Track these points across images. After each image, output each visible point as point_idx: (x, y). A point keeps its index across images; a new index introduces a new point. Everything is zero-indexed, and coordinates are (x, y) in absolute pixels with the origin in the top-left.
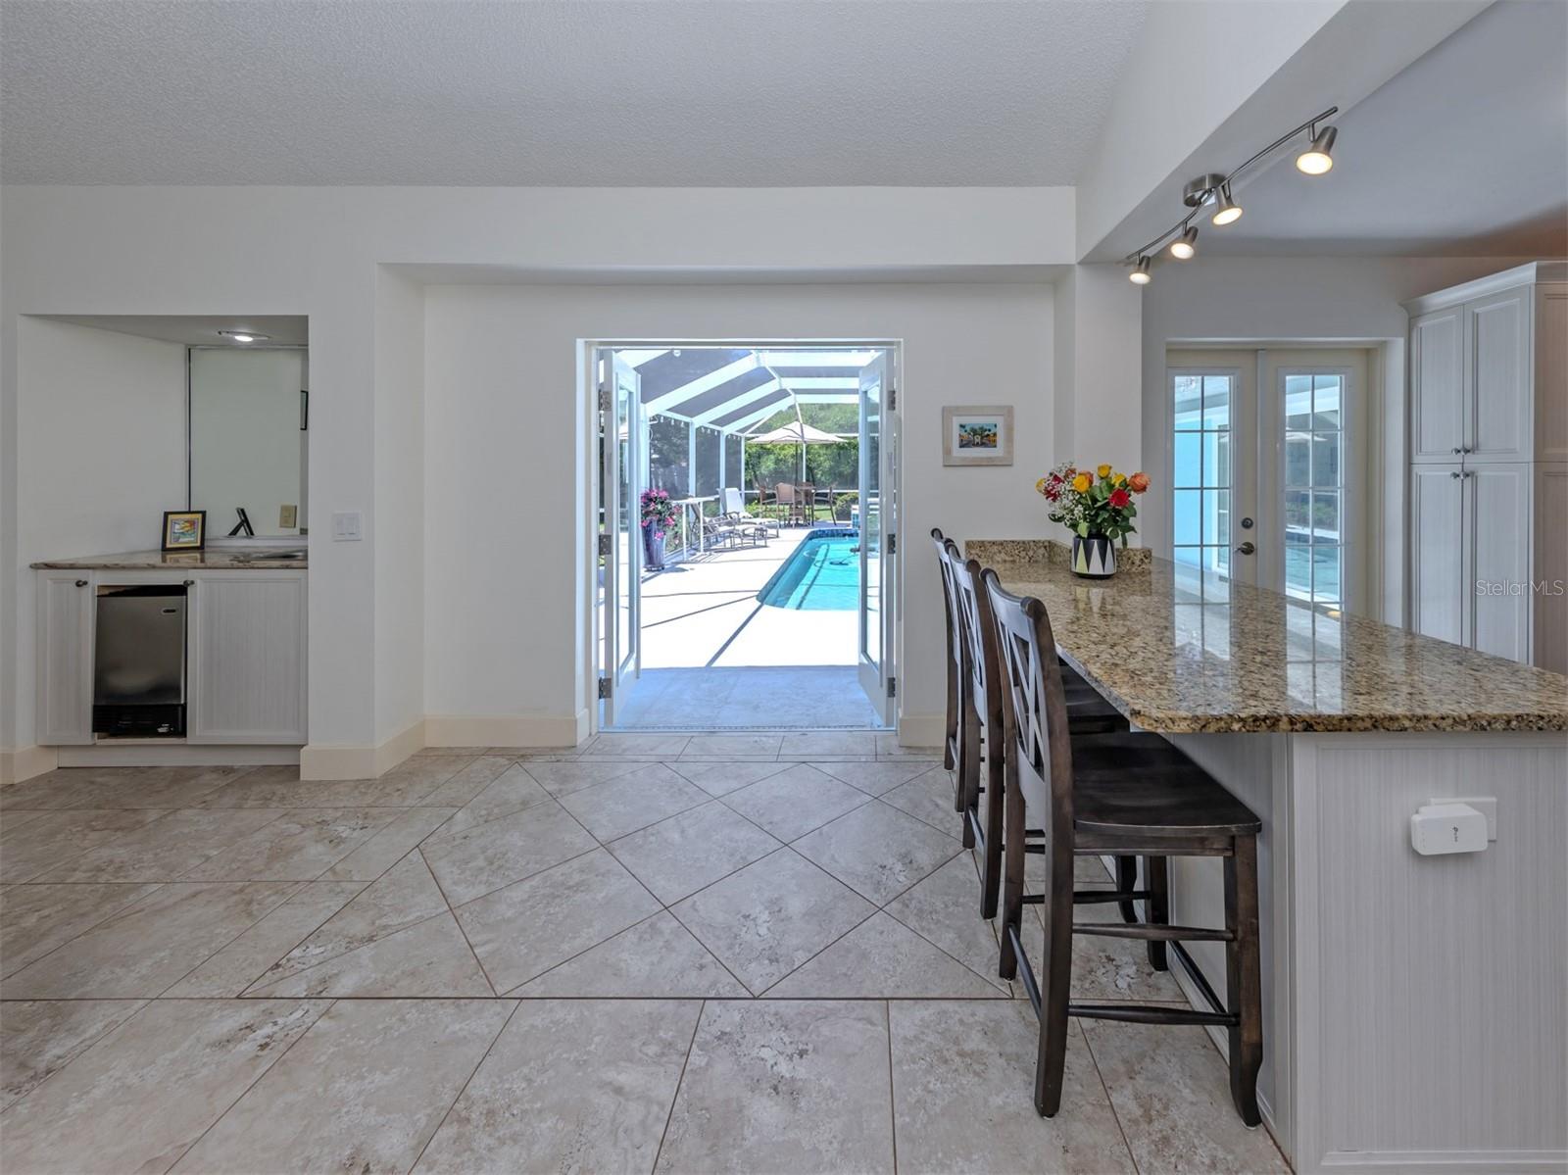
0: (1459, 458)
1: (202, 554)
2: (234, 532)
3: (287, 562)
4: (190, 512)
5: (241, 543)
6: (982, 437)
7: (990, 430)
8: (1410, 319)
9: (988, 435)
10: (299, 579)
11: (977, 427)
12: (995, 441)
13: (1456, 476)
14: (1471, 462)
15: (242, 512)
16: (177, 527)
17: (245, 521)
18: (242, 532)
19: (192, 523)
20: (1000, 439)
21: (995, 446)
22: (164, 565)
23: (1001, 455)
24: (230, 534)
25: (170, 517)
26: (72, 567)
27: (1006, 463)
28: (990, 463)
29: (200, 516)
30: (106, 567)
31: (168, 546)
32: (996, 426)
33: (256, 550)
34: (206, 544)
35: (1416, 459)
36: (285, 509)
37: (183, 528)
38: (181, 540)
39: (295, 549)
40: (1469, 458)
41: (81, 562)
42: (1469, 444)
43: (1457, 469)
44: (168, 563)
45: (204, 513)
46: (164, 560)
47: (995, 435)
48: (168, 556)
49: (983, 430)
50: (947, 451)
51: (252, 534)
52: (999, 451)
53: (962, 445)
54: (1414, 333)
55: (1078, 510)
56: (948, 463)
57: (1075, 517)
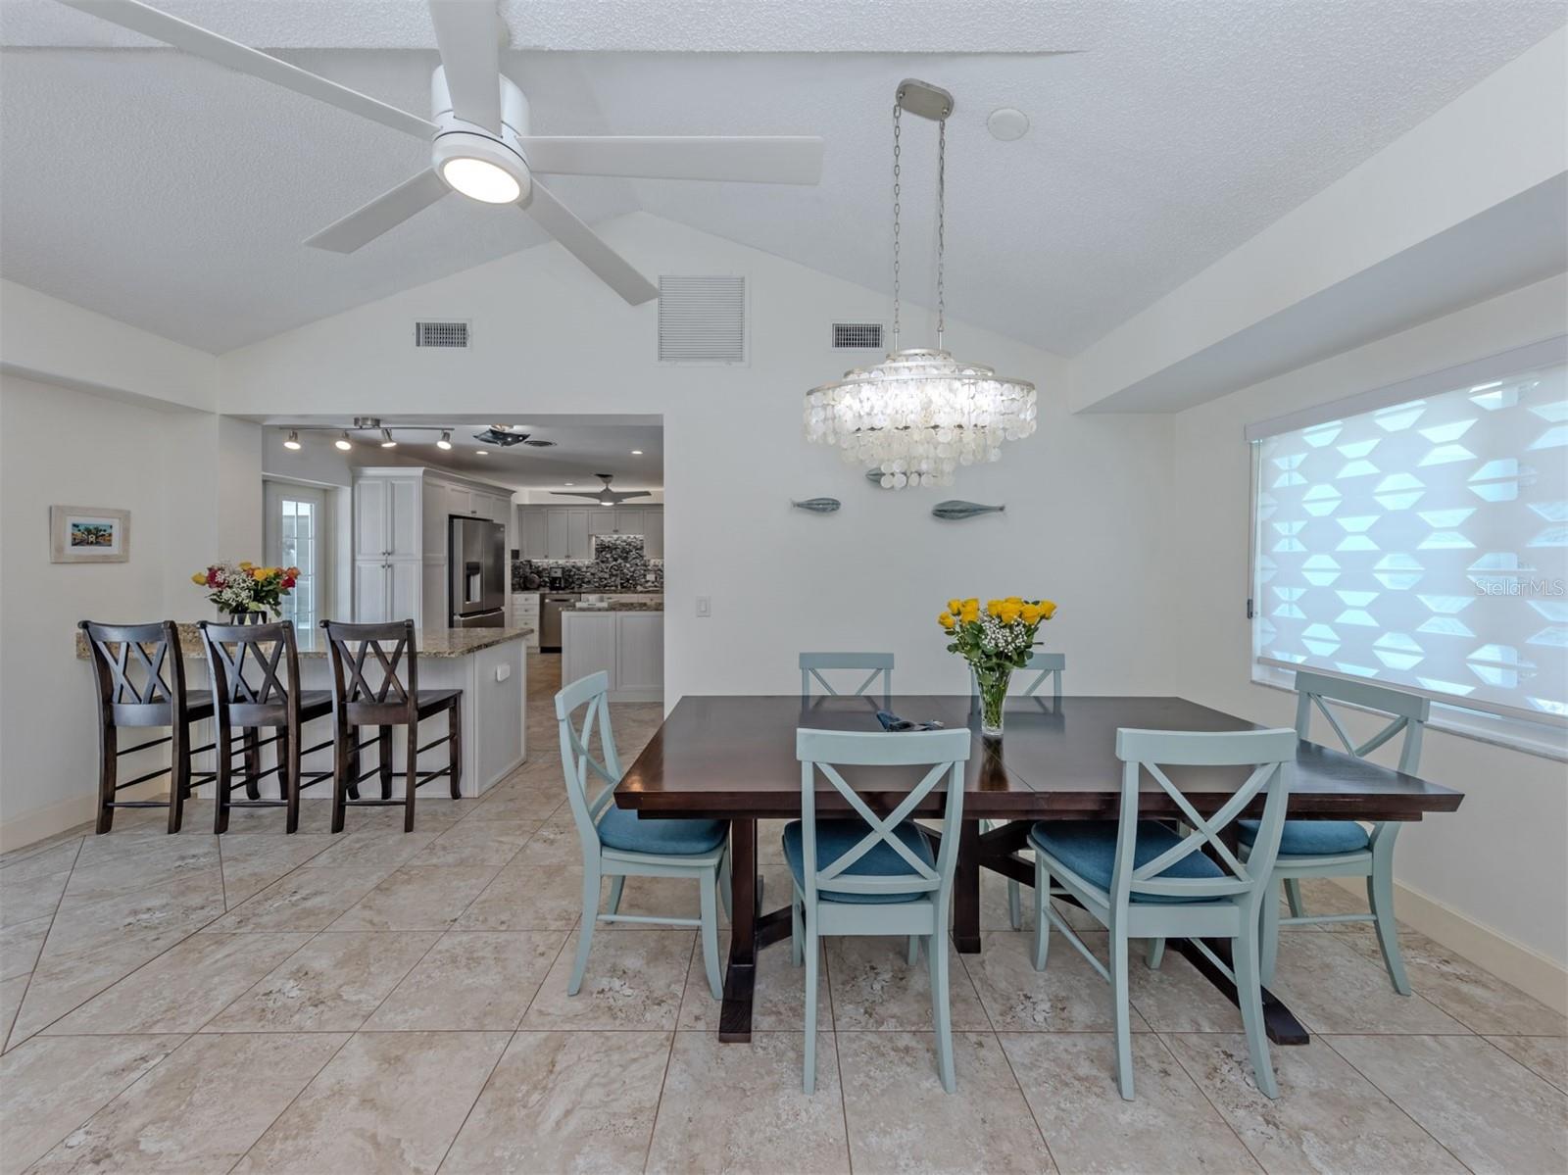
0: (384, 558)
6: (97, 537)
7: (105, 531)
8: (354, 477)
9: (103, 535)
11: (91, 527)
12: (110, 541)
13: (383, 566)
14: (390, 560)
20: (115, 539)
21: (110, 545)
23: (117, 553)
27: (121, 560)
28: (106, 560)
32: (111, 527)
35: (358, 557)
40: (390, 557)
42: (389, 550)
43: (384, 563)
47: (110, 535)
49: (97, 530)
50: (60, 550)
52: (114, 549)
53: (75, 543)
54: (356, 486)
55: (244, 594)
56: (59, 561)
57: (240, 599)
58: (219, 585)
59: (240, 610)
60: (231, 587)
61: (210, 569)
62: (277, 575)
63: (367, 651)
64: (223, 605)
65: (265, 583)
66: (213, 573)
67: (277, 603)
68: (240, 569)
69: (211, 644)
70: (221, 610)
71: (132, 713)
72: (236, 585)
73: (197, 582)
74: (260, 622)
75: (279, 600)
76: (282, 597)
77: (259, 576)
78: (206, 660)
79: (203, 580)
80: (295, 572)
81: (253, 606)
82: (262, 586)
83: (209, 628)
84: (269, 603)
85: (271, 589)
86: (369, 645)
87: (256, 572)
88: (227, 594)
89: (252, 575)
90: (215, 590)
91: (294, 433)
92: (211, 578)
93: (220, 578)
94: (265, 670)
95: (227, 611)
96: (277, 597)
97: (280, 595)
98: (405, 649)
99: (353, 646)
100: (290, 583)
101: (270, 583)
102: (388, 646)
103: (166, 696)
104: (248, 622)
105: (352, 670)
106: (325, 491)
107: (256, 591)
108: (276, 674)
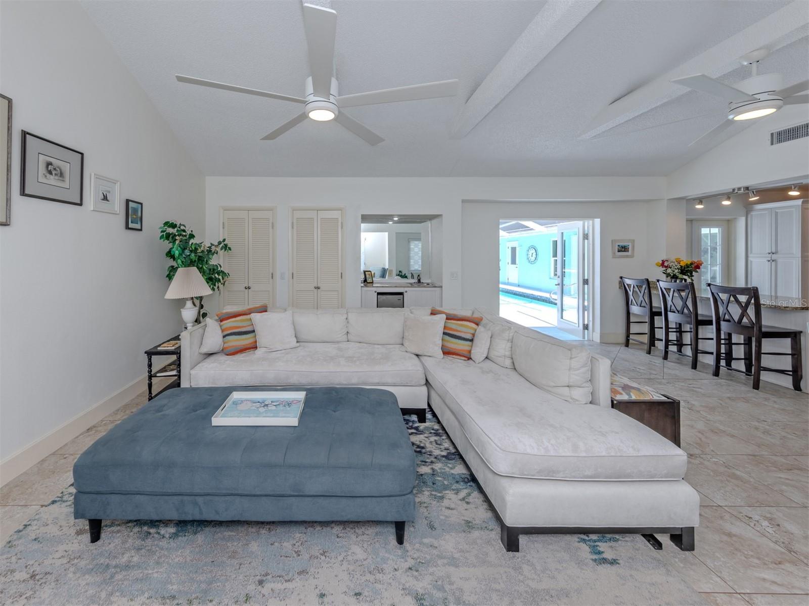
0: (770, 255)
6: (624, 249)
8: (747, 212)
11: (623, 246)
12: (628, 250)
13: (769, 261)
14: (774, 257)
20: (630, 250)
27: (632, 256)
28: (627, 257)
32: (629, 246)
35: (750, 255)
40: (774, 255)
42: (774, 251)
43: (769, 259)
47: (628, 248)
49: (625, 247)
50: (614, 253)
52: (629, 253)
53: (619, 251)
54: (749, 216)
55: (676, 271)
56: (614, 257)
57: (674, 273)
58: (666, 267)
59: (675, 277)
60: (671, 268)
61: (662, 261)
62: (692, 264)
63: (731, 299)
64: (668, 275)
65: (686, 267)
66: (663, 262)
67: (692, 276)
68: (674, 261)
69: (661, 288)
70: (667, 277)
71: (635, 309)
72: (673, 267)
73: (658, 265)
74: (683, 282)
75: (693, 274)
76: (694, 273)
77: (682, 264)
78: (659, 294)
79: (660, 265)
80: (700, 262)
81: (680, 276)
82: (684, 268)
83: (660, 282)
84: (688, 275)
85: (690, 269)
86: (732, 296)
87: (681, 262)
88: (669, 271)
89: (680, 263)
90: (664, 269)
91: (700, 200)
92: (663, 264)
93: (666, 264)
94: (682, 301)
95: (669, 278)
96: (692, 273)
97: (694, 272)
98: (753, 301)
99: (724, 296)
100: (698, 267)
101: (688, 267)
102: (743, 298)
103: (646, 306)
104: (678, 281)
105: (723, 307)
106: (728, 221)
107: (681, 270)
108: (687, 303)
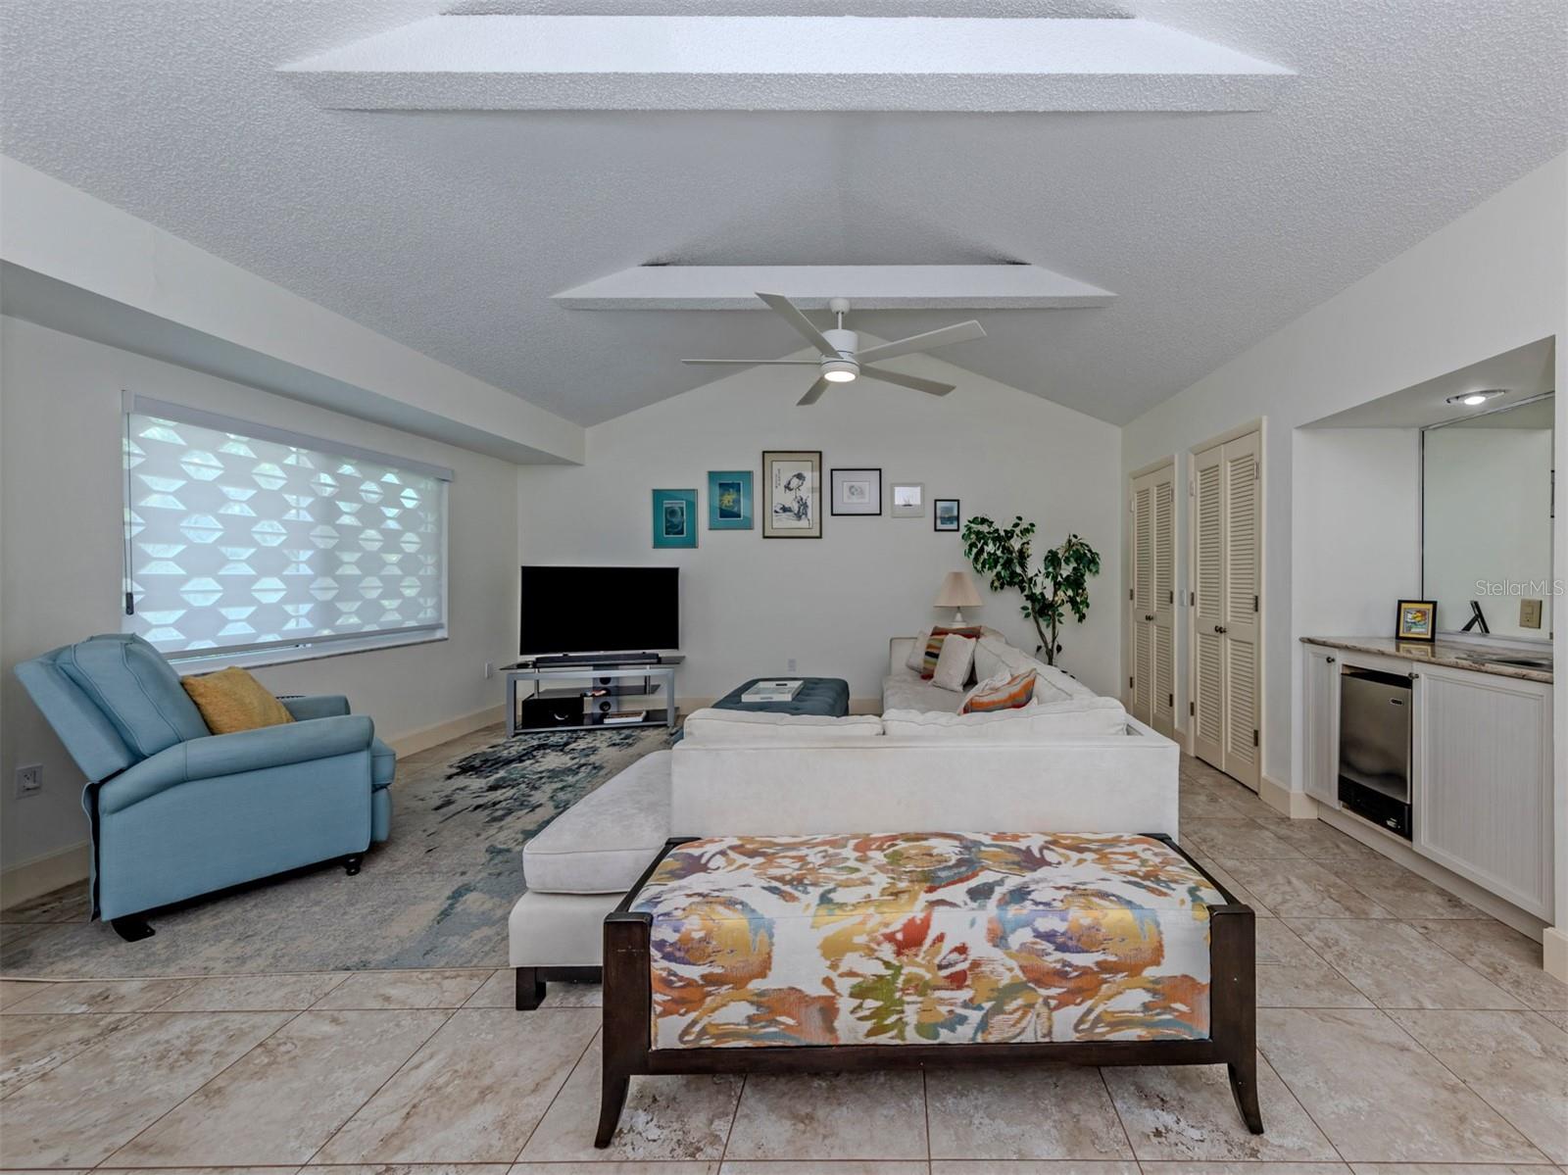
1: (1433, 646)
2: (1468, 628)
3: (1524, 671)
4: (1422, 602)
5: (1474, 639)
10: (1542, 696)
15: (1476, 605)
16: (1410, 616)
17: (1479, 617)
18: (1476, 628)
19: (1423, 613)
22: (1397, 653)
24: (1464, 629)
25: (1404, 605)
26: (1324, 644)
29: (1430, 606)
30: (1347, 648)
31: (1401, 635)
33: (1490, 651)
34: (1437, 637)
36: (1526, 604)
37: (1415, 618)
38: (1413, 630)
39: (1539, 656)
41: (1332, 641)
44: (1402, 653)
45: (1434, 604)
46: (1398, 649)
48: (1402, 645)
51: (1487, 631)
